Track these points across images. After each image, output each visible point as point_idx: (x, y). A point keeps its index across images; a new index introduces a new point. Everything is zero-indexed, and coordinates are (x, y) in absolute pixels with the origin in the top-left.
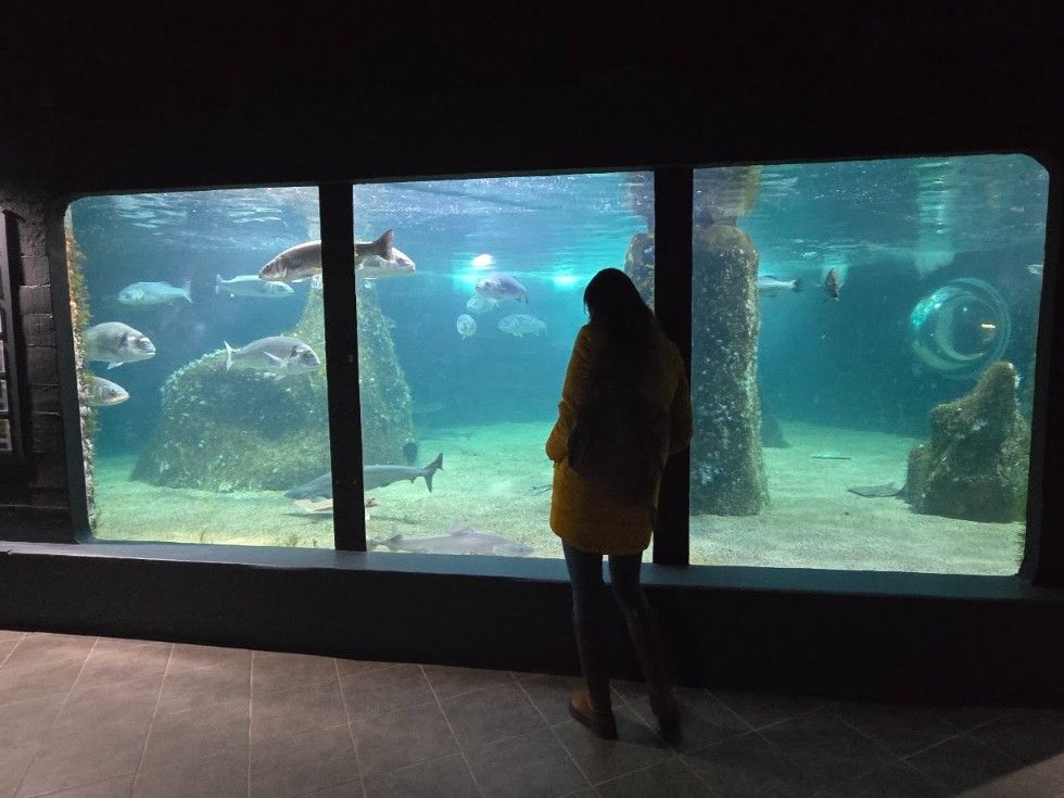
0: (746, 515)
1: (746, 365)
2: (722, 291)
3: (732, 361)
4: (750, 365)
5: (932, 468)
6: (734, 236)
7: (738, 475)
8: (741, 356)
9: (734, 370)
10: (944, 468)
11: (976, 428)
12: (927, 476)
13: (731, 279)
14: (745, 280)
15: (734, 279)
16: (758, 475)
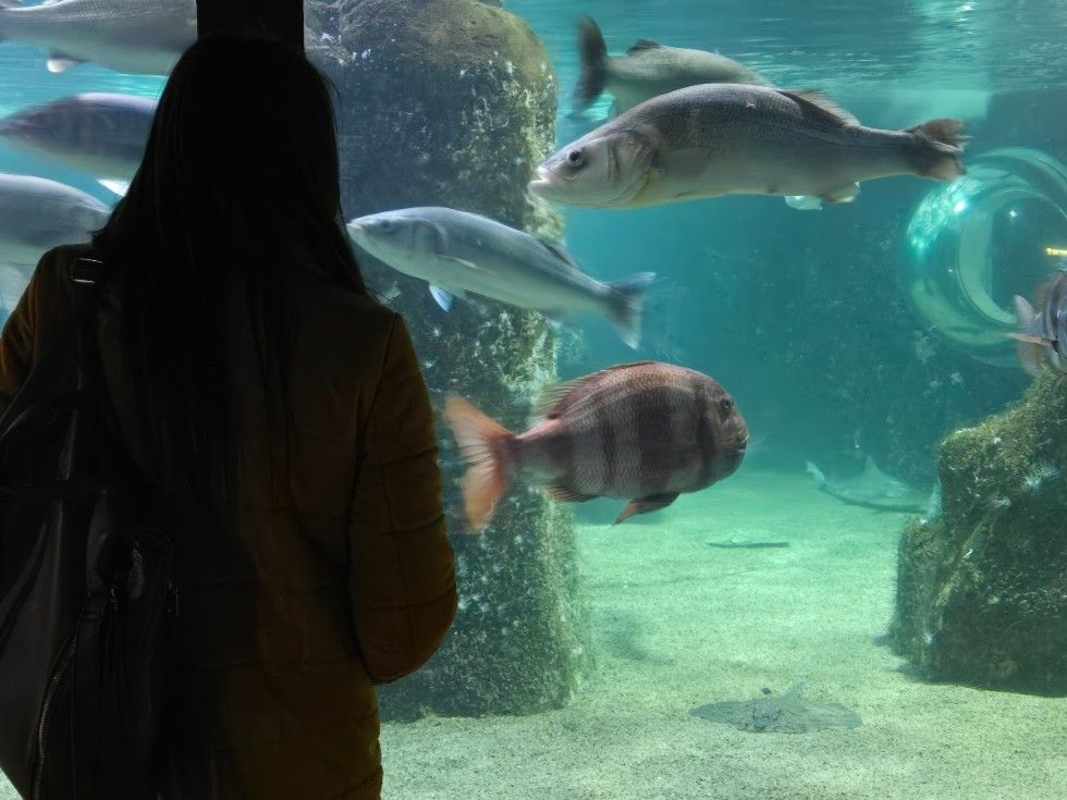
0: (535, 710)
1: (528, 342)
2: (465, 163)
3: (493, 334)
4: (540, 342)
5: (942, 575)
6: (494, 29)
7: (514, 612)
8: (514, 322)
9: (500, 357)
10: (968, 576)
11: (1031, 482)
12: (935, 594)
13: (488, 133)
14: (523, 139)
15: (497, 135)
16: (562, 604)
